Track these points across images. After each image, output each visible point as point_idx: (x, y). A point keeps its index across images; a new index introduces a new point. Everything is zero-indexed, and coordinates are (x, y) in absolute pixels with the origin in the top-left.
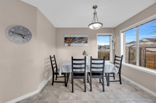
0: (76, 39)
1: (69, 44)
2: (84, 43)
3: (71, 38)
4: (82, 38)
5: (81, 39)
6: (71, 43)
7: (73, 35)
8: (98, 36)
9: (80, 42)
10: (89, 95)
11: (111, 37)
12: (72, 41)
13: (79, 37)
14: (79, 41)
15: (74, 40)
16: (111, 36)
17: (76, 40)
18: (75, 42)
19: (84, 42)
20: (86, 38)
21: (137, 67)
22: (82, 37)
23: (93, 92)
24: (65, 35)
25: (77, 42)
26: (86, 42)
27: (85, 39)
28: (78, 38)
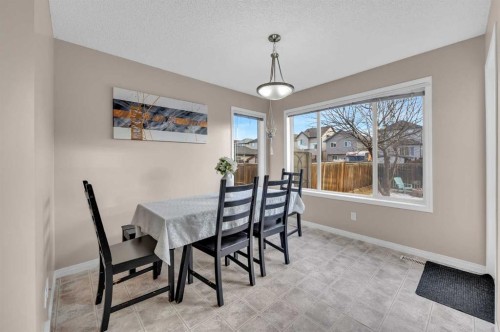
0: (166, 114)
1: (137, 130)
2: (198, 132)
3: (147, 107)
4: (189, 114)
5: (187, 119)
6: (145, 126)
7: (155, 97)
8: (236, 114)
9: (182, 129)
10: (267, 286)
11: (262, 123)
12: (150, 121)
13: (180, 108)
14: (180, 122)
15: (157, 118)
16: (262, 119)
17: (167, 119)
18: (165, 125)
19: (197, 128)
20: (202, 115)
21: (319, 192)
22: (190, 110)
23: (271, 276)
24: (115, 89)
25: (172, 126)
26: (203, 131)
27: (201, 119)
28: (174, 112)
